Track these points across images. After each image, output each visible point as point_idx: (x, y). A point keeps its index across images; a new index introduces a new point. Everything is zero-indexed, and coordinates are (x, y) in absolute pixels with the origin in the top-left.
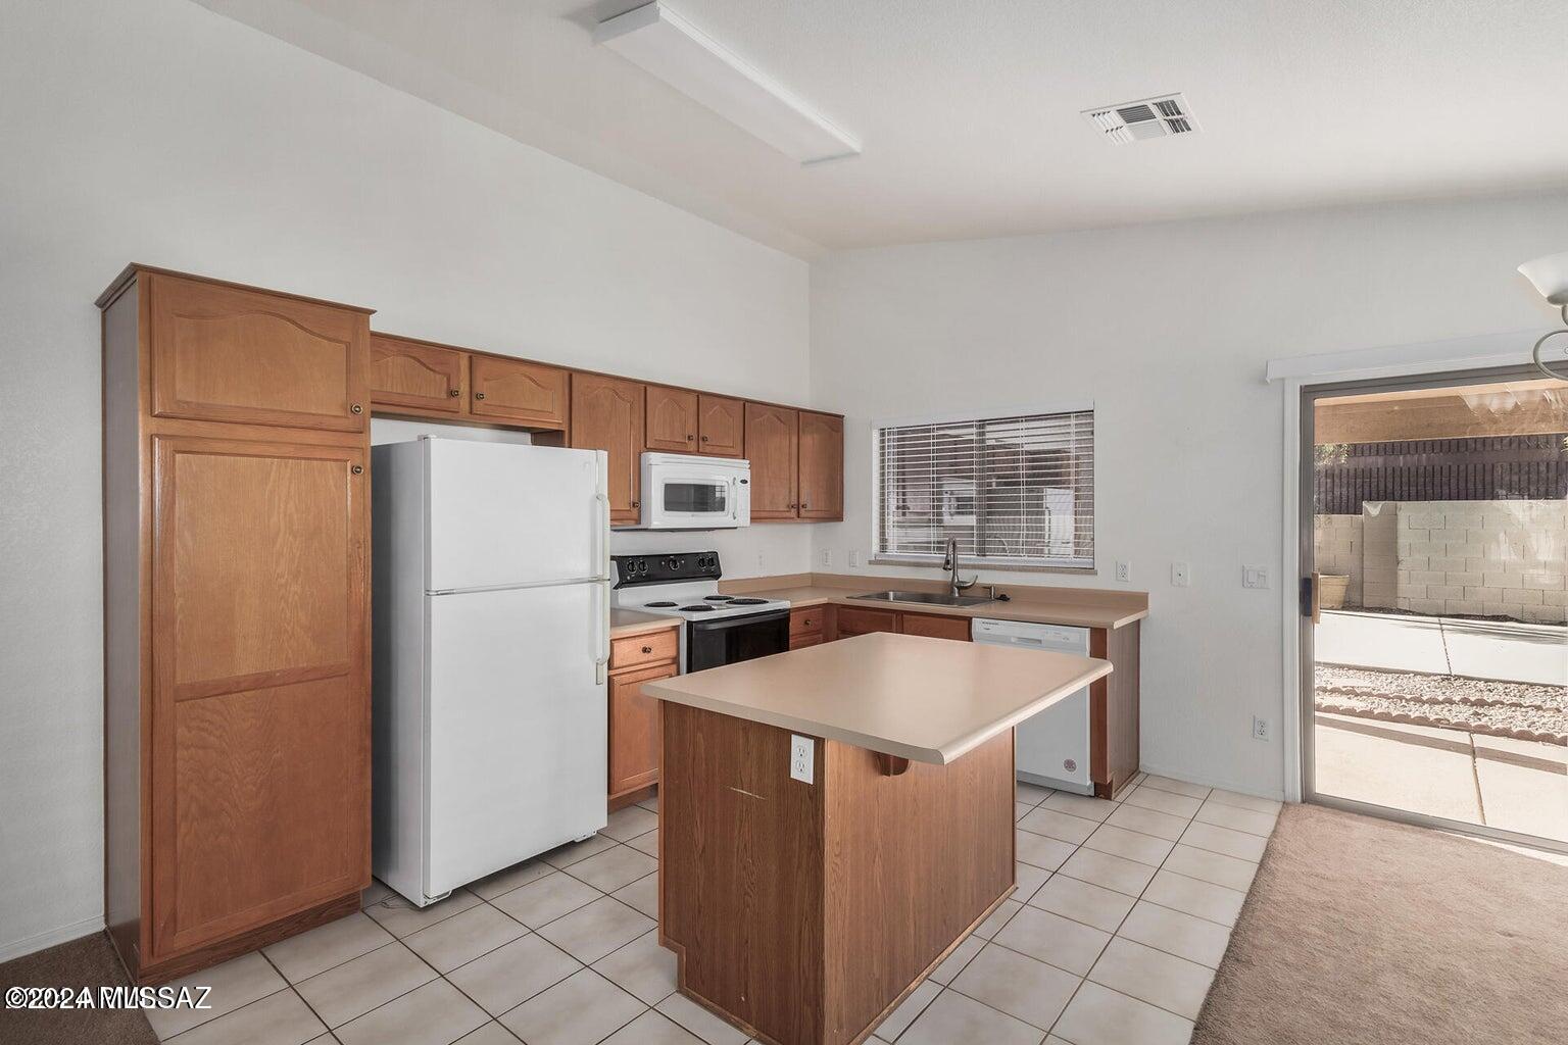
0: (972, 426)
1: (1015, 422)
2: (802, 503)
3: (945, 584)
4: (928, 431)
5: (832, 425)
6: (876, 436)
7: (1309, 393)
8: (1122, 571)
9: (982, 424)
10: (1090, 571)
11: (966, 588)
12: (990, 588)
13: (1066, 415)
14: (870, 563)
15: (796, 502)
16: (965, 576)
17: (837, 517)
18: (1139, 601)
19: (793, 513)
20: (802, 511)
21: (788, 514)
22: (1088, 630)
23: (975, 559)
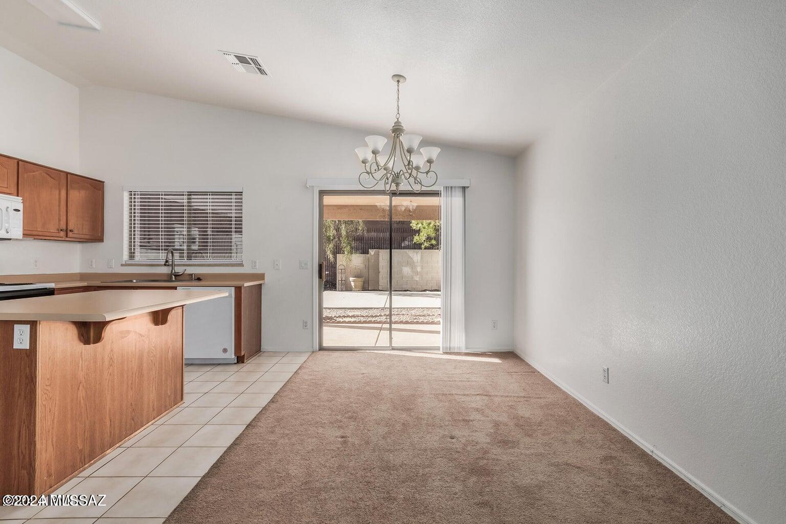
0: (183, 195)
1: (205, 195)
2: (70, 228)
3: (168, 275)
4: (159, 195)
5: (96, 187)
6: (126, 196)
7: (322, 193)
8: (254, 264)
9: (190, 194)
10: (241, 265)
11: (179, 275)
12: (192, 275)
13: (230, 193)
14: (122, 265)
15: (64, 227)
16: (179, 270)
17: (100, 239)
18: (261, 277)
19: (62, 234)
20: (70, 234)
21: (58, 235)
22: (233, 288)
23: (186, 262)
